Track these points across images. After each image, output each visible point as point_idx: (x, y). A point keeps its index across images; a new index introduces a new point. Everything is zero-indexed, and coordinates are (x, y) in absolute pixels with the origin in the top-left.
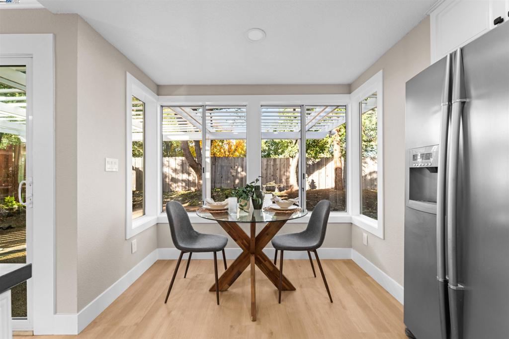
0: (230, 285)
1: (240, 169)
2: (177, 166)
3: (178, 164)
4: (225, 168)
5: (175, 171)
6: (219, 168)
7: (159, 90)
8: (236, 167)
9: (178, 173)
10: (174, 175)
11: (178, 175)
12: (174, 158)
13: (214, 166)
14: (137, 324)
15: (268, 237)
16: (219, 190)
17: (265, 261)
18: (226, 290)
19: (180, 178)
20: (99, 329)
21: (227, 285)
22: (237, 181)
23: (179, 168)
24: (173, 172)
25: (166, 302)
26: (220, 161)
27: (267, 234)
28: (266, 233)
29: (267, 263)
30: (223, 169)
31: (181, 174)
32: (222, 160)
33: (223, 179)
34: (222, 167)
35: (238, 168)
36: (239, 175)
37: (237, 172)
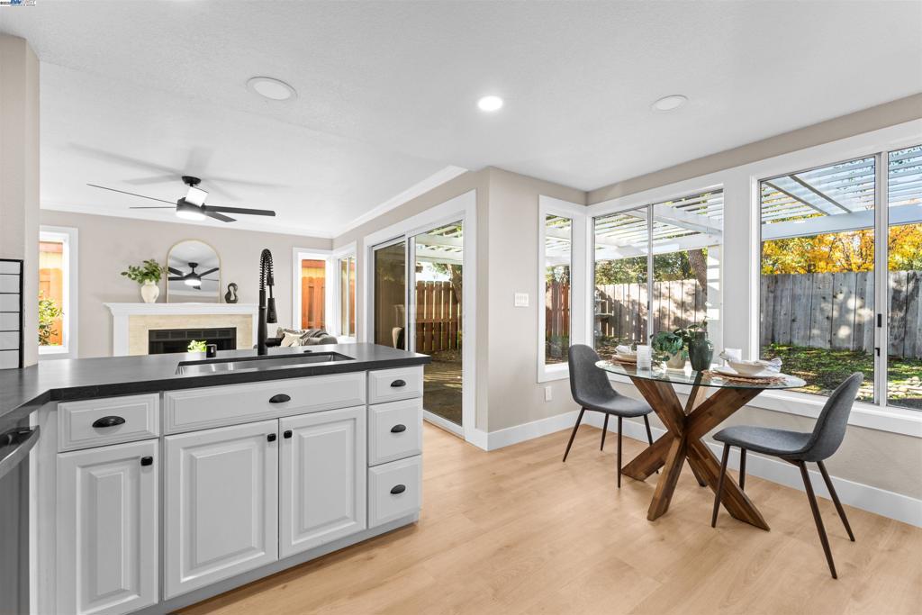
0: (648, 475)
1: (853, 303)
2: (685, 296)
3: (687, 293)
4: (804, 300)
5: (682, 305)
6: (786, 302)
7: (587, 198)
8: (841, 297)
9: (686, 310)
10: (679, 313)
11: (688, 313)
12: (680, 281)
13: (771, 295)
14: (529, 465)
15: (710, 418)
16: (785, 348)
17: (706, 458)
18: (642, 480)
19: (692, 319)
20: (502, 454)
21: (643, 475)
22: (844, 332)
23: (689, 300)
24: (677, 308)
25: (564, 460)
26: (789, 285)
27: (710, 414)
28: (708, 411)
29: (708, 462)
30: (797, 304)
31: (693, 312)
32: (794, 284)
33: (796, 325)
34: (794, 298)
35: (846, 299)
36: (851, 317)
37: (844, 309)
